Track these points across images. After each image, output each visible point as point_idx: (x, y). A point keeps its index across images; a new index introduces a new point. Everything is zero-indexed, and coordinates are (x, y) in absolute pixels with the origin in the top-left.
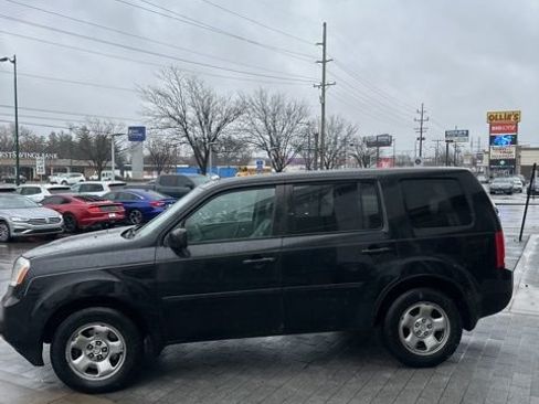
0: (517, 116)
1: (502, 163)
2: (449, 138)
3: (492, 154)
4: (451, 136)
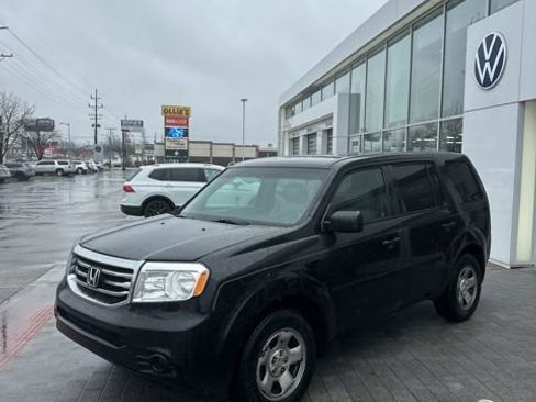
0: (187, 111)
1: (176, 153)
2: (125, 128)
3: (168, 144)
4: (127, 126)
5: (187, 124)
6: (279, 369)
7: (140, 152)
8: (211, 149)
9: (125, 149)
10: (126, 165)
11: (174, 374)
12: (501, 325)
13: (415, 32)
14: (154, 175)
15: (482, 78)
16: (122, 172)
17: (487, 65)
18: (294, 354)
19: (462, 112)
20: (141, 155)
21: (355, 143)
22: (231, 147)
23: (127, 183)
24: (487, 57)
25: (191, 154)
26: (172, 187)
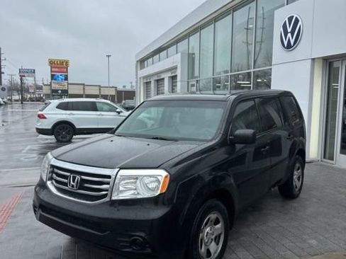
0: (67, 62)
1: (60, 92)
2: (22, 74)
3: (53, 85)
4: (23, 73)
5: (67, 72)
6: (210, 241)
7: (33, 91)
8: (84, 89)
9: (22, 89)
10: (23, 100)
11: (149, 251)
12: (320, 200)
13: (235, 13)
14: (60, 107)
15: (286, 43)
16: (21, 105)
17: (289, 35)
18: (218, 229)
19: (271, 65)
20: (33, 93)
21: (193, 85)
22: (98, 88)
23: (40, 113)
24: (289, 30)
25: (70, 92)
26: (73, 114)
